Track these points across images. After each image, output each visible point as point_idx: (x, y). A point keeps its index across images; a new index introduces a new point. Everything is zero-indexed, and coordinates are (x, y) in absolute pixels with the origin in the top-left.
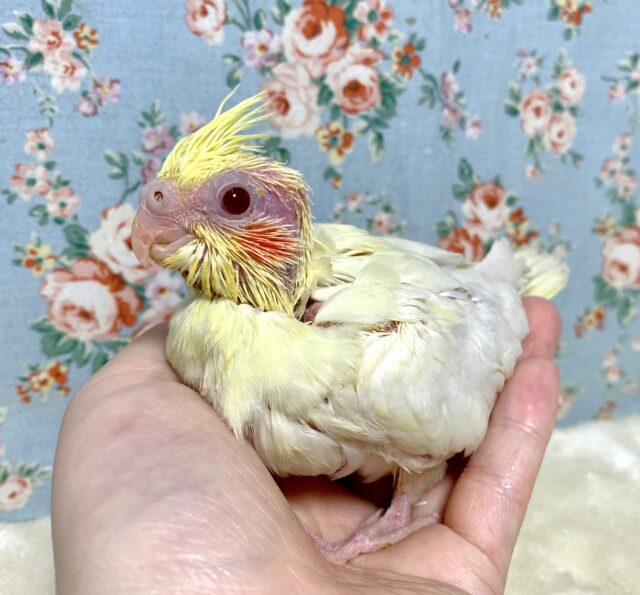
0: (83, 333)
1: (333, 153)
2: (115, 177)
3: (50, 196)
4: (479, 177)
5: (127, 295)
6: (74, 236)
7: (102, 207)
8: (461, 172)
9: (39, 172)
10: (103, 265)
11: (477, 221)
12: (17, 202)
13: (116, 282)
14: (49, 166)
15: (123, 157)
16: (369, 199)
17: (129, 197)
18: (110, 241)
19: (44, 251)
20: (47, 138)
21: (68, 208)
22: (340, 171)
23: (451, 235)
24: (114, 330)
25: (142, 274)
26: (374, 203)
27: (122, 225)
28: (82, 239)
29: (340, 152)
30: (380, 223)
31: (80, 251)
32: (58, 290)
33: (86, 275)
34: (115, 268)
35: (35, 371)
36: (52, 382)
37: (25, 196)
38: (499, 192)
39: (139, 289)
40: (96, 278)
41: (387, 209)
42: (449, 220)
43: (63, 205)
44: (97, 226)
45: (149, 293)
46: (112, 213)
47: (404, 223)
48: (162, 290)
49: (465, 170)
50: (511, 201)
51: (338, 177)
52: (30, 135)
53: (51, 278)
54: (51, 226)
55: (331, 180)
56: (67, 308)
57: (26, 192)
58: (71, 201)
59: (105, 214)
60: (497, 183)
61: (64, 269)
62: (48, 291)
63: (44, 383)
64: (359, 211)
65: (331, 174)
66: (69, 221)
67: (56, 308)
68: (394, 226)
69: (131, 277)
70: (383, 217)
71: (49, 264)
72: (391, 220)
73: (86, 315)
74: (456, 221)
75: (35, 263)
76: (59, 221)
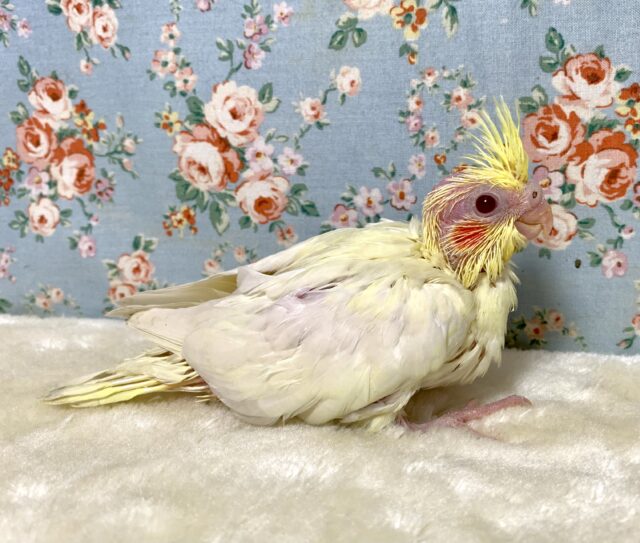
0: (201, 184)
1: (408, 29)
2: (223, 59)
3: (177, 74)
4: (573, 47)
5: (231, 155)
6: (193, 106)
7: (213, 83)
8: (550, 42)
9: (170, 57)
10: (213, 130)
11: (573, 97)
12: (156, 79)
13: (223, 144)
14: (177, 51)
15: (229, 43)
16: (446, 74)
17: (233, 76)
18: (219, 111)
19: (174, 117)
20: (175, 30)
21: (189, 84)
22: (415, 47)
23: (541, 112)
24: (222, 183)
25: (243, 139)
26: (450, 77)
27: (228, 98)
28: (199, 108)
29: (415, 29)
30: (459, 99)
31: (199, 118)
32: (184, 148)
33: (202, 138)
34: (223, 134)
35: (174, 211)
36: (185, 222)
37: (161, 73)
38: (604, 64)
39: (240, 152)
40: (209, 140)
41: (465, 84)
42: (536, 95)
43: (186, 81)
44: (209, 99)
45: (248, 156)
46: (220, 88)
47: (483, 98)
48: (258, 155)
49: (554, 40)
50: (621, 76)
51: (413, 54)
52: (164, 28)
53: (179, 138)
54: (178, 97)
55: (406, 56)
56: (191, 163)
57: (162, 72)
58: (191, 78)
59: (215, 89)
60: (600, 54)
61: (187, 132)
62: (177, 148)
63: (180, 222)
64: (435, 86)
65: (406, 50)
66: (190, 94)
67: (184, 162)
68: (473, 102)
69: (234, 141)
70: (462, 92)
71: (177, 127)
72: (470, 96)
73: (203, 170)
74: (546, 96)
75: (168, 126)
76: (183, 94)
